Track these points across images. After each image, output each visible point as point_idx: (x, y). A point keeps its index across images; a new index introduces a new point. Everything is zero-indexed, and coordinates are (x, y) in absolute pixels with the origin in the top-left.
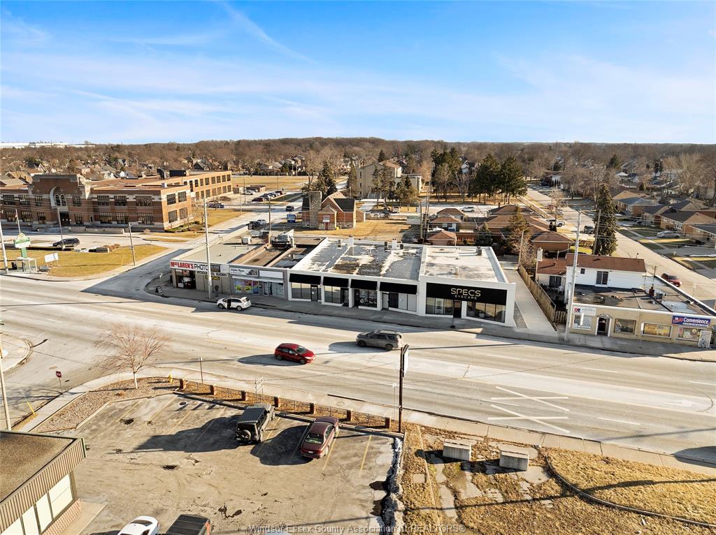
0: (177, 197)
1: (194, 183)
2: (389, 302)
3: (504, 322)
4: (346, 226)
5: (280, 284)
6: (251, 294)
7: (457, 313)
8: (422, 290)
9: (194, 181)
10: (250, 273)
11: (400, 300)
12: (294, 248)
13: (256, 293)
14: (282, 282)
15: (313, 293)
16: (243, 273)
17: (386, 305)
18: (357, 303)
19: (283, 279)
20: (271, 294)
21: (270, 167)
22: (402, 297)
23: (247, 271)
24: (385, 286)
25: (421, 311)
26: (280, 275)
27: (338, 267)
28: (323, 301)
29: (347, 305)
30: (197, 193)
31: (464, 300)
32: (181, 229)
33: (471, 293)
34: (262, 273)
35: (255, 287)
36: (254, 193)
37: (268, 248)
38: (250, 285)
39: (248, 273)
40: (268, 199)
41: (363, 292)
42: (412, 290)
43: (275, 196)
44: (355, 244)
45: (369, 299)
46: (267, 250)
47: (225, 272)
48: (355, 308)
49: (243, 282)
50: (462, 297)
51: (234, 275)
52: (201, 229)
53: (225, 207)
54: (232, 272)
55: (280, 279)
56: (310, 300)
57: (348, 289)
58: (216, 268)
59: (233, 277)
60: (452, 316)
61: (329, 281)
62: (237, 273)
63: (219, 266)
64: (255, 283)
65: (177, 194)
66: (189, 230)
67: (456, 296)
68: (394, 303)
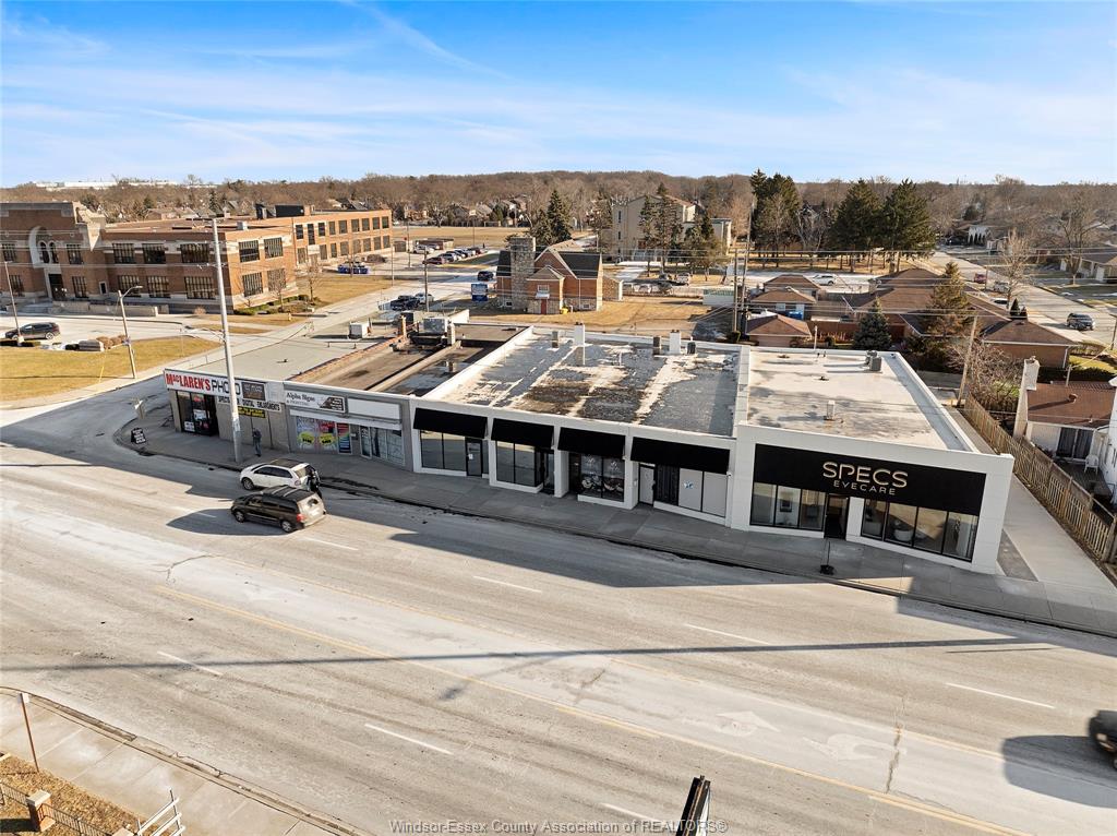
0: (262, 248)
1: (316, 229)
2: (654, 487)
3: (969, 558)
4: (581, 306)
5: (395, 432)
6: (332, 453)
7: (835, 527)
8: (743, 464)
10: (328, 405)
11: (683, 484)
12: (456, 346)
13: (342, 450)
14: (397, 427)
15: (471, 457)
16: (312, 405)
17: (648, 496)
18: (575, 487)
19: (401, 421)
20: (378, 454)
21: (473, 213)
22: (688, 478)
23: (321, 399)
24: (647, 450)
25: (738, 515)
26: (393, 411)
27: (538, 395)
28: (492, 476)
29: (549, 489)
30: (323, 248)
31: (858, 494)
32: (269, 309)
33: (880, 477)
34: (355, 406)
35: (343, 436)
36: (431, 250)
37: (400, 346)
38: (331, 430)
39: (322, 403)
40: (451, 261)
41: (590, 463)
42: (715, 461)
43: (467, 256)
44: (588, 341)
45: (603, 478)
46: (396, 350)
47: (275, 400)
48: (570, 498)
49: (316, 425)
50: (853, 486)
51: (292, 407)
52: (304, 311)
53: (370, 273)
54: (289, 401)
55: (393, 421)
56: (464, 474)
57: (552, 452)
59: (293, 412)
60: (822, 534)
61: (508, 430)
62: (301, 402)
63: (262, 384)
64: (343, 427)
65: (261, 242)
66: (282, 312)
67: (836, 483)
68: (667, 491)
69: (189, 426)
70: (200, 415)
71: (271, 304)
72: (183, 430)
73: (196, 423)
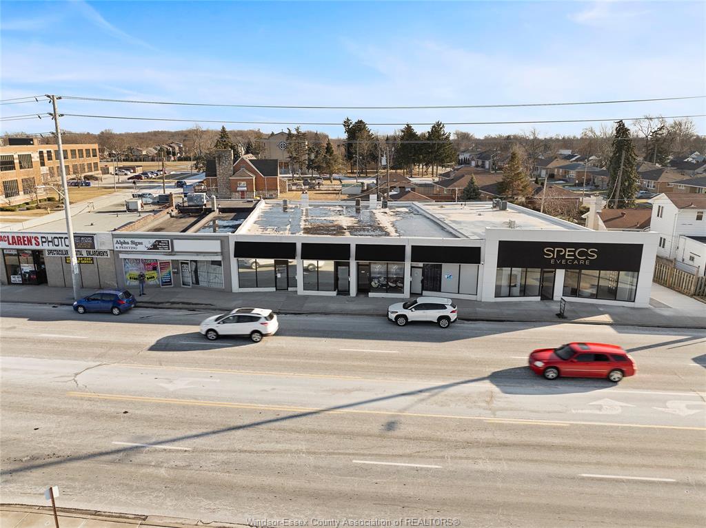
0: (16, 161)
1: (45, 155)
2: (422, 281)
5: (214, 263)
6: (157, 286)
8: (490, 256)
9: (45, 151)
10: (155, 247)
11: (445, 276)
12: (216, 213)
13: (165, 283)
14: (219, 258)
15: (279, 276)
16: (140, 248)
17: (418, 288)
18: (363, 289)
19: (222, 253)
20: (197, 282)
21: (144, 153)
22: (449, 271)
23: (148, 243)
24: (421, 253)
25: (487, 292)
26: (215, 246)
28: (300, 290)
29: (346, 292)
30: (51, 169)
31: (561, 267)
32: (27, 206)
33: (581, 254)
34: (179, 246)
35: (165, 272)
36: (129, 173)
38: (155, 269)
39: (149, 246)
40: (148, 177)
41: (377, 267)
42: (471, 255)
45: (388, 279)
46: (172, 217)
47: (103, 248)
48: (362, 296)
49: (142, 265)
50: (563, 262)
51: (121, 252)
52: (58, 207)
54: (118, 247)
55: (216, 254)
56: (274, 289)
57: (348, 265)
58: (85, 241)
59: (122, 256)
60: (539, 298)
61: (312, 251)
62: (129, 247)
63: (91, 237)
64: (165, 265)
65: (16, 156)
66: (40, 208)
67: (552, 262)
68: (432, 282)
69: (16, 279)
70: (27, 268)
71: (27, 204)
72: (10, 283)
73: (23, 275)
